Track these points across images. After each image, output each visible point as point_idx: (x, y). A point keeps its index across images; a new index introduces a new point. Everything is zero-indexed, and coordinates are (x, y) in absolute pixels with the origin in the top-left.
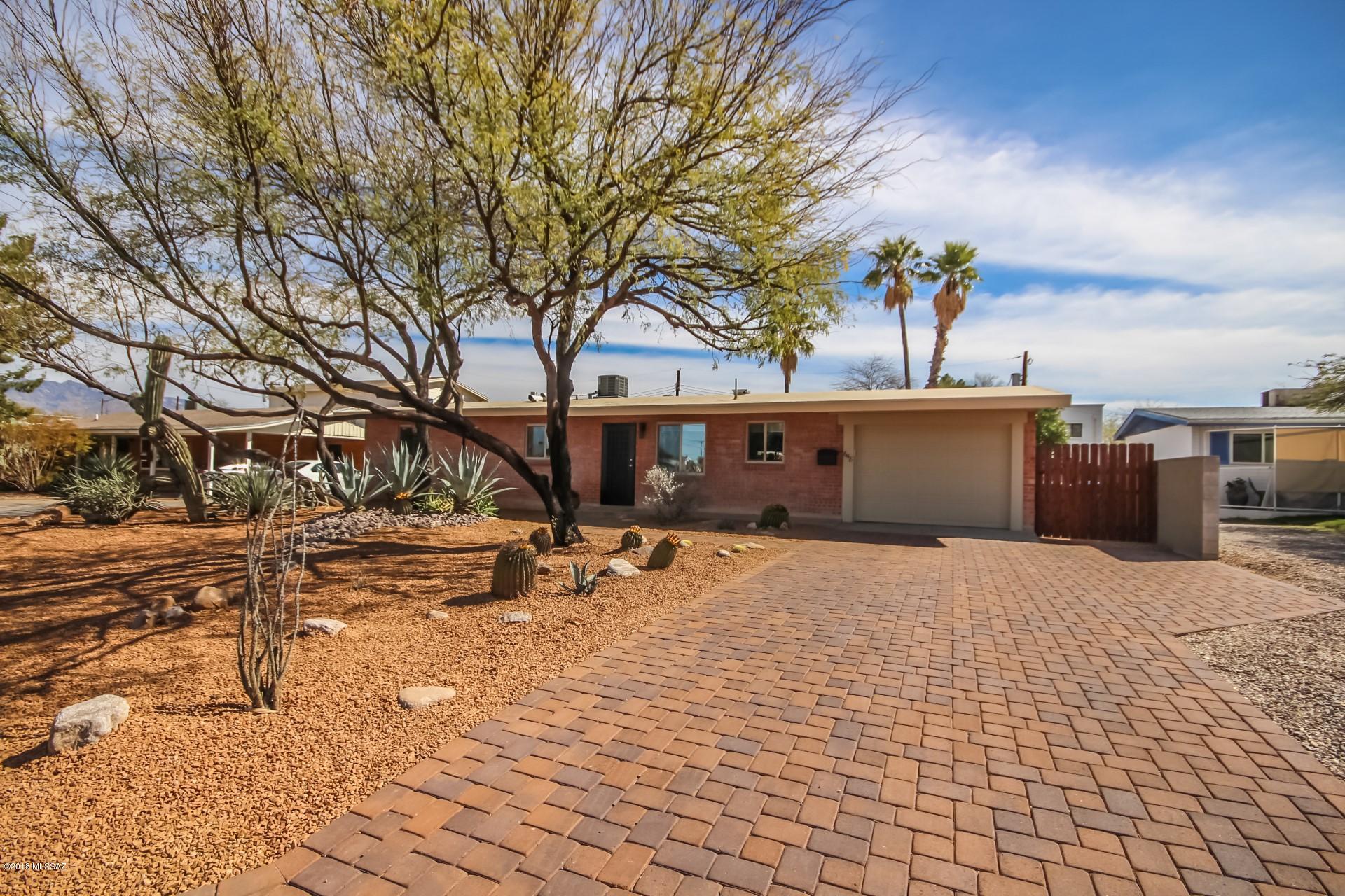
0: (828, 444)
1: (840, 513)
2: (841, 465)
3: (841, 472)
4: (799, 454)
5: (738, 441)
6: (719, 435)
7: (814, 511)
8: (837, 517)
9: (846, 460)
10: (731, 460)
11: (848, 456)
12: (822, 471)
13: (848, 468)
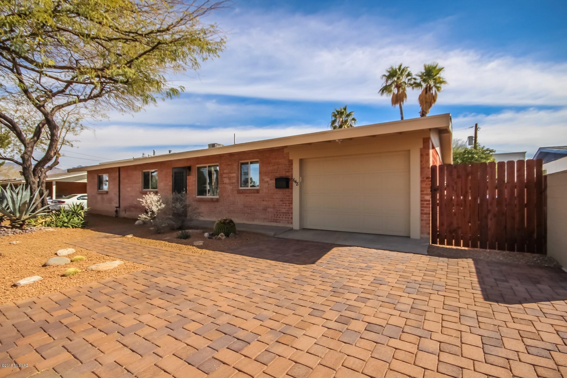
0: (283, 174)
1: (292, 223)
2: (292, 189)
3: (292, 193)
4: (267, 182)
5: (234, 175)
6: (225, 171)
7: (276, 221)
8: (290, 226)
9: (294, 184)
10: (231, 187)
11: (296, 182)
12: (280, 194)
13: (296, 190)
